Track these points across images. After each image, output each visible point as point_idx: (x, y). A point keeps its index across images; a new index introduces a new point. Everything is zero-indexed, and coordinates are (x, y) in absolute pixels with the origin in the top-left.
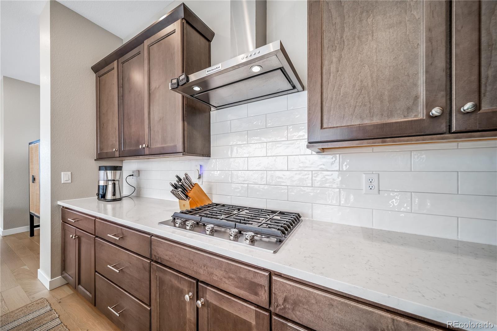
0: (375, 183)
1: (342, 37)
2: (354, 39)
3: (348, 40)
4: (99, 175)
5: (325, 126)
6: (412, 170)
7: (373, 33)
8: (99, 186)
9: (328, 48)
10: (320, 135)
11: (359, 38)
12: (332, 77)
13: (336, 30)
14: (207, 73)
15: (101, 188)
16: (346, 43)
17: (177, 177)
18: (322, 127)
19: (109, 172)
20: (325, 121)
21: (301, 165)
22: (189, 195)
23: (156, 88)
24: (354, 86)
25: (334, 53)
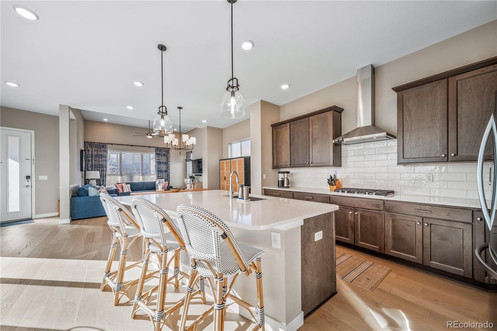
0: (431, 178)
1: (411, 128)
2: (416, 129)
3: (414, 130)
4: (279, 176)
5: (404, 158)
6: (448, 172)
7: (423, 128)
8: (279, 181)
9: (406, 131)
10: (402, 161)
11: (418, 129)
12: (407, 141)
13: (409, 125)
14: (353, 139)
15: (280, 182)
16: (413, 131)
17: (331, 176)
18: (403, 158)
19: (285, 174)
20: (405, 156)
21: (394, 171)
22: (336, 183)
23: (316, 138)
24: (416, 145)
25: (408, 133)
